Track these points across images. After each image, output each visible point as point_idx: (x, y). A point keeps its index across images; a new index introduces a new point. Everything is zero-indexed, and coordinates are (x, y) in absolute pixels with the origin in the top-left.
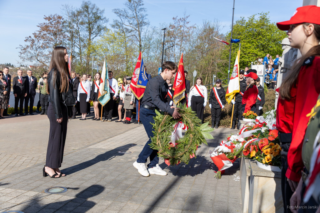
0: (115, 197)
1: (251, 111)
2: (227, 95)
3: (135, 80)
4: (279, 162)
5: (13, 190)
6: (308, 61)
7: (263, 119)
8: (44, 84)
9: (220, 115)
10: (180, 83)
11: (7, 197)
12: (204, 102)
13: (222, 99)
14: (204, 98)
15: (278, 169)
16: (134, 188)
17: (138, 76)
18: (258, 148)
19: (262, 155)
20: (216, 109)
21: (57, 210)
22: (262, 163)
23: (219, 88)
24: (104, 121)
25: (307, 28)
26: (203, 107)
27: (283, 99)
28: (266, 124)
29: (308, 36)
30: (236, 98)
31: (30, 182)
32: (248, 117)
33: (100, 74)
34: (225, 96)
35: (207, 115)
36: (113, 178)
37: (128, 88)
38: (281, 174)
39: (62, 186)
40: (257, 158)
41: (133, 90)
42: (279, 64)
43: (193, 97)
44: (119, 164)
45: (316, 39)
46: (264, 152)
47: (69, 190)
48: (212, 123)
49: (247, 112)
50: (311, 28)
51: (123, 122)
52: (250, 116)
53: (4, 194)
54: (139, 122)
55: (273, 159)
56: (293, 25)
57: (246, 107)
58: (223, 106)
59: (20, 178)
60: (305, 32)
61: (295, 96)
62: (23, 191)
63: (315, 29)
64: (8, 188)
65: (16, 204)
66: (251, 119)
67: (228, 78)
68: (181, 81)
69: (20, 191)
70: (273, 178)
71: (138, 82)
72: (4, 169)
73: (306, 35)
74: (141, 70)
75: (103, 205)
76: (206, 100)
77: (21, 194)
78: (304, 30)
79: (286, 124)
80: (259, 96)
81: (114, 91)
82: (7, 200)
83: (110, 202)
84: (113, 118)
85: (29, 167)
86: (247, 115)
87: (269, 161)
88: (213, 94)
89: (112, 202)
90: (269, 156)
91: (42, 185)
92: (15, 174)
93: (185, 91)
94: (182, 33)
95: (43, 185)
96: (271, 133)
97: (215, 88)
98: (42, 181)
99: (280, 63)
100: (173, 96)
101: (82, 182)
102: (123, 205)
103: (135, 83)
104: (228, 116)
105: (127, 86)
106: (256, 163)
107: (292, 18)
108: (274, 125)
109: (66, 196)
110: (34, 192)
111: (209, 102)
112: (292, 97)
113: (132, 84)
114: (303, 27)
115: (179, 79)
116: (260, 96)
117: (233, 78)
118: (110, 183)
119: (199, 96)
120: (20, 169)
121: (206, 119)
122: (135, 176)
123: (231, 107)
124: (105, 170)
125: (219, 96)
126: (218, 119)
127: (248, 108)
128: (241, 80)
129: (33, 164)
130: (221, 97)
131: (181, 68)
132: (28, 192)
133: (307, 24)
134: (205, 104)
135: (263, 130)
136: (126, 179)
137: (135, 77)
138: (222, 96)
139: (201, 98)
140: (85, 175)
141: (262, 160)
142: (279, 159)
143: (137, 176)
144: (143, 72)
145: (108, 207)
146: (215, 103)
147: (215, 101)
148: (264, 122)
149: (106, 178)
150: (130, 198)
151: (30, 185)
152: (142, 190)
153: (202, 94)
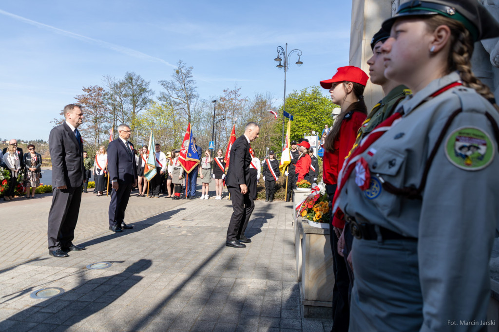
0: (165, 270)
1: (304, 180)
2: (280, 167)
3: (184, 152)
4: (328, 219)
5: (50, 268)
6: (348, 115)
9: (274, 188)
11: (43, 274)
12: (257, 174)
13: (276, 171)
14: (257, 170)
15: (327, 226)
17: (187, 148)
19: (313, 214)
20: (270, 181)
21: (101, 285)
23: (273, 160)
24: (150, 197)
25: (347, 86)
26: (256, 179)
27: (328, 152)
29: (348, 93)
30: (289, 170)
31: (69, 259)
32: (301, 186)
33: (147, 147)
34: (278, 168)
35: (261, 188)
36: (162, 252)
37: (177, 161)
40: (308, 217)
41: (182, 163)
44: (168, 238)
45: (355, 96)
46: (315, 210)
47: (114, 264)
48: (266, 196)
50: (351, 86)
51: (172, 198)
52: (303, 185)
53: (40, 272)
55: (323, 217)
56: (334, 83)
57: (299, 176)
58: (277, 179)
60: (345, 89)
62: (62, 268)
63: (354, 87)
64: (44, 266)
66: (305, 188)
67: (281, 150)
69: (58, 268)
70: (324, 235)
71: (188, 154)
72: (38, 248)
73: (346, 92)
74: (190, 142)
75: (151, 278)
76: (259, 172)
77: (59, 271)
78: (344, 88)
79: (331, 175)
80: (312, 166)
81: (162, 165)
83: (159, 275)
84: (160, 195)
87: (320, 218)
88: (266, 166)
89: (161, 274)
90: (318, 213)
91: (83, 261)
97: (268, 160)
98: (83, 257)
100: (225, 169)
101: (128, 257)
102: (172, 276)
103: (184, 156)
104: (282, 189)
105: (175, 159)
106: (308, 222)
107: (334, 77)
109: (110, 271)
110: (74, 269)
111: (263, 174)
112: (336, 149)
113: (181, 157)
114: (343, 85)
116: (314, 167)
118: (159, 256)
122: (185, 249)
124: (152, 244)
126: (272, 192)
127: (301, 177)
128: (293, 151)
130: (274, 169)
131: (233, 140)
132: (67, 269)
133: (347, 82)
134: (258, 177)
136: (176, 252)
137: (184, 149)
139: (254, 170)
140: (131, 250)
141: (313, 218)
143: (187, 249)
144: (193, 144)
145: (157, 279)
147: (268, 174)
149: (154, 252)
150: (181, 271)
151: (69, 262)
153: (255, 166)
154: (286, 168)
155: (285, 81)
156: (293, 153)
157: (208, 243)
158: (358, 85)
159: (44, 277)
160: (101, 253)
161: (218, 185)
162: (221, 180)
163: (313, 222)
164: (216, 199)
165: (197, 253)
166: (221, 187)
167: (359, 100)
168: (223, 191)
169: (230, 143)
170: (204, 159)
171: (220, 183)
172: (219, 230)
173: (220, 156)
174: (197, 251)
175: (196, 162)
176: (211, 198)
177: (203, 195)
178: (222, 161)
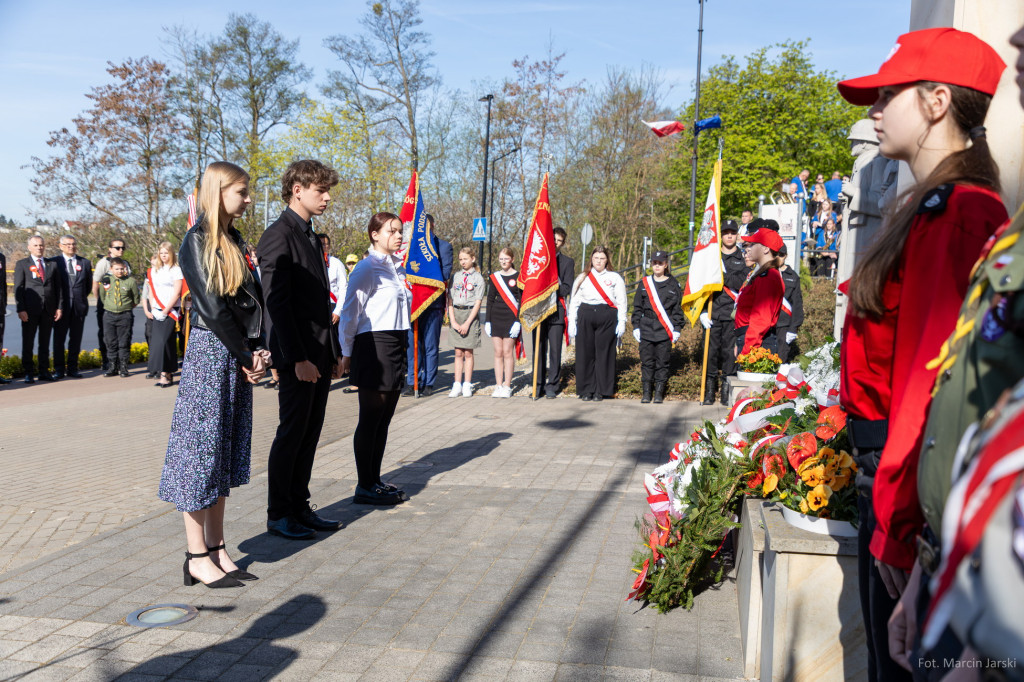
0: (349, 631)
1: (761, 349)
2: (685, 299)
4: (849, 508)
5: (26, 620)
6: (935, 200)
7: (799, 372)
8: (112, 280)
9: (667, 363)
10: (541, 265)
11: (6, 642)
12: (615, 322)
13: (674, 312)
14: (616, 310)
15: (847, 529)
16: (407, 599)
17: (406, 248)
18: (786, 464)
19: (799, 488)
20: (655, 344)
21: (170, 677)
22: (799, 511)
23: (663, 279)
25: (931, 97)
26: (614, 337)
28: (810, 388)
29: (933, 122)
31: (79, 592)
32: (752, 368)
34: (680, 303)
35: (627, 363)
36: (340, 570)
38: (857, 543)
39: (183, 601)
40: (783, 495)
42: (844, 201)
43: (584, 309)
45: (957, 130)
46: (804, 479)
47: (204, 614)
48: (643, 386)
49: (751, 353)
50: (942, 96)
52: (758, 365)
54: (416, 392)
55: (831, 500)
56: (886, 89)
57: (748, 336)
58: (676, 335)
59: (47, 581)
60: (922, 110)
61: (897, 308)
62: (59, 623)
63: (954, 100)
64: (10, 614)
65: (39, 665)
66: (764, 372)
67: (689, 245)
68: (542, 260)
69: (47, 621)
70: (835, 558)
71: (408, 265)
73: (926, 118)
74: (416, 227)
75: (310, 658)
76: (623, 317)
77: (51, 630)
78: (921, 105)
79: (869, 391)
80: (785, 303)
81: (334, 297)
82: (6, 653)
83: (332, 648)
85: (75, 546)
86: (750, 362)
87: (821, 506)
88: (643, 297)
89: (340, 645)
90: (818, 490)
91: (116, 600)
92: (31, 568)
93: (558, 292)
94: (543, 108)
95: (121, 600)
96: (825, 416)
97: (649, 279)
98: (117, 586)
99: (846, 199)
100: (520, 306)
102: (372, 653)
104: (693, 365)
106: (781, 511)
107: (885, 67)
108: (832, 392)
109: (193, 633)
110: (94, 625)
111: (633, 323)
112: (889, 311)
114: (917, 95)
115: (536, 254)
116: (789, 300)
117: (702, 247)
118: (333, 585)
119: (601, 305)
120: (45, 553)
121: (623, 377)
122: (409, 561)
123: (700, 337)
125: (663, 304)
126: (662, 374)
127: (753, 339)
128: (728, 252)
129: (88, 535)
130: (668, 305)
131: (543, 219)
132: (74, 625)
133: (930, 84)
134: (620, 329)
135: (800, 406)
136: (382, 572)
138: (671, 303)
139: (608, 311)
141: (798, 503)
142: (849, 497)
143: (414, 562)
144: (424, 235)
145: (329, 662)
146: (650, 326)
147: (650, 321)
148: (804, 382)
149: (317, 571)
150: (397, 631)
151: (79, 602)
152: (433, 606)
153: (611, 298)
154: (705, 308)
155: (701, 31)
156: (726, 258)
157: (475, 543)
158: (970, 93)
159: (11, 651)
160: (168, 573)
161: (502, 356)
162: (508, 342)
163: (799, 514)
164: (494, 395)
165: (444, 575)
166: (508, 362)
167: (970, 143)
168: (516, 370)
169: (534, 229)
170: (458, 278)
171: (506, 348)
172: (507, 498)
173: (506, 270)
174: (442, 569)
175: (435, 289)
176: (481, 391)
177: (457, 385)
178: (512, 283)
